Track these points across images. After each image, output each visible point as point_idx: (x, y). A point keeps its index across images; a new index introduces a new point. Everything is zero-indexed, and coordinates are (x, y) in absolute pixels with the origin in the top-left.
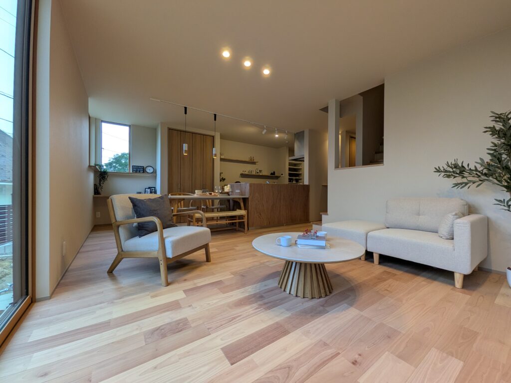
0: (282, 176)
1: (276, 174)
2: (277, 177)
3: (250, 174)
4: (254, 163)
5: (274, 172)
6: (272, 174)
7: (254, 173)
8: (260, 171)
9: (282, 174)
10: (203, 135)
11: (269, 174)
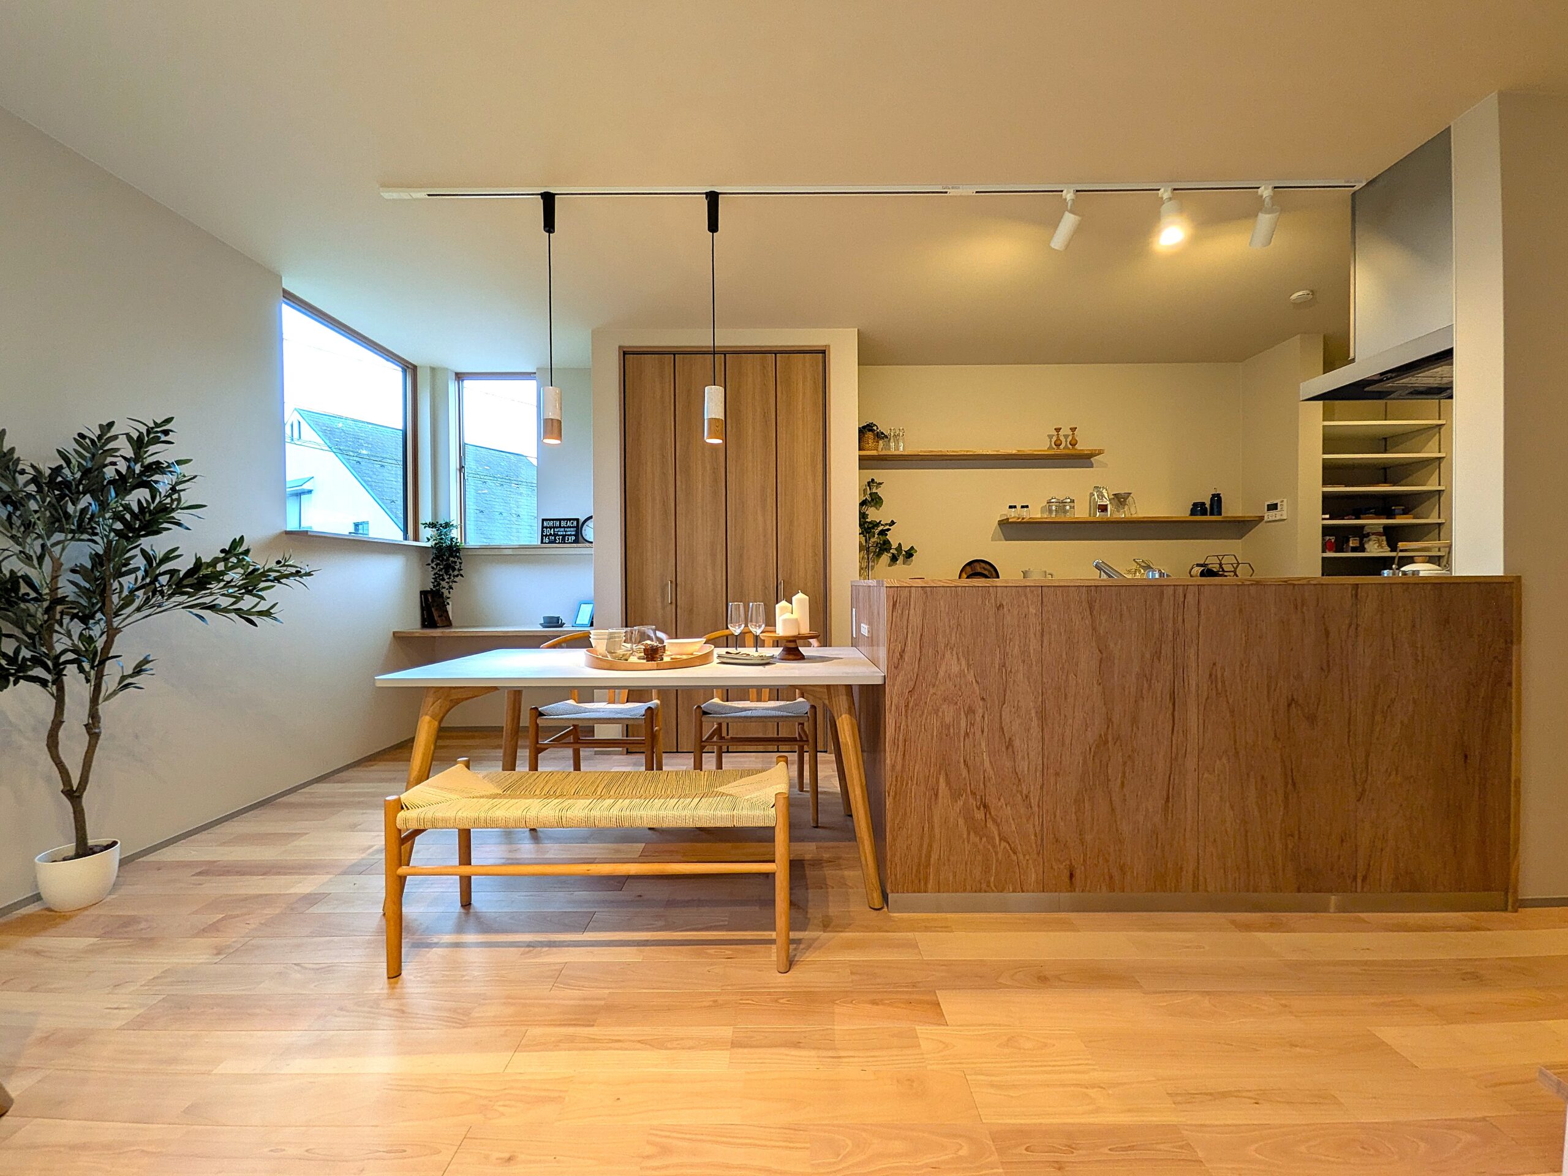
0: (1270, 516)
1: (1232, 509)
2: (1242, 527)
3: (1053, 517)
4: (1084, 460)
5: (1217, 500)
6: (1198, 508)
7: (1081, 512)
8: (1120, 499)
9: (1273, 507)
10: (776, 352)
11: (1182, 512)
